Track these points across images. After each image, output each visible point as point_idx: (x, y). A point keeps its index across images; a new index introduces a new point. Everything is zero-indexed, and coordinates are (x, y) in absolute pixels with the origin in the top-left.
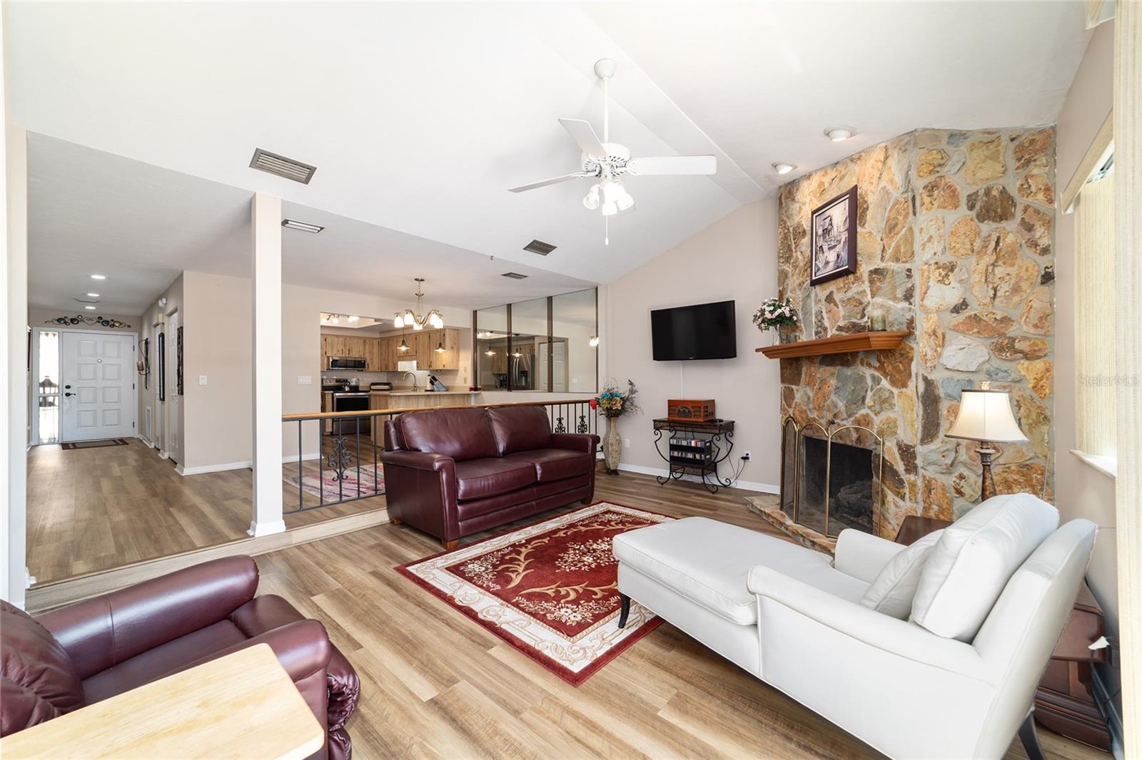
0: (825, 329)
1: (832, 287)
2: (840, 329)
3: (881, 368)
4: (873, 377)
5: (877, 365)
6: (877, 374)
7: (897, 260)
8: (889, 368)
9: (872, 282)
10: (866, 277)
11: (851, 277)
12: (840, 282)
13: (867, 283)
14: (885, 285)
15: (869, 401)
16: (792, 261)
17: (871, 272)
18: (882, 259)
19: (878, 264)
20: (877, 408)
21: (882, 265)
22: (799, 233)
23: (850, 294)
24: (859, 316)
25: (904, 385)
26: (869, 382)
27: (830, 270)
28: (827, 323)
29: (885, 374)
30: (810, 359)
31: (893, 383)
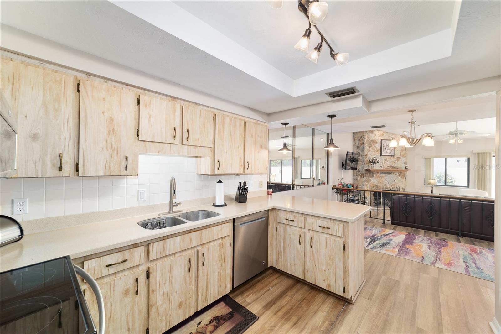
0: (383, 166)
1: (387, 157)
2: (388, 167)
3: (399, 175)
4: (397, 177)
5: (398, 174)
6: (398, 176)
7: (403, 157)
8: (401, 175)
9: (397, 159)
10: (396, 158)
11: (392, 157)
12: (390, 157)
13: (396, 160)
14: (400, 160)
15: (396, 181)
16: (372, 148)
17: (398, 157)
18: (400, 156)
19: (398, 156)
20: (398, 182)
21: (400, 157)
22: (375, 142)
23: (392, 160)
24: (394, 165)
25: (403, 178)
26: (396, 178)
27: (387, 154)
28: (384, 165)
29: (400, 176)
30: (378, 172)
31: (401, 178)
